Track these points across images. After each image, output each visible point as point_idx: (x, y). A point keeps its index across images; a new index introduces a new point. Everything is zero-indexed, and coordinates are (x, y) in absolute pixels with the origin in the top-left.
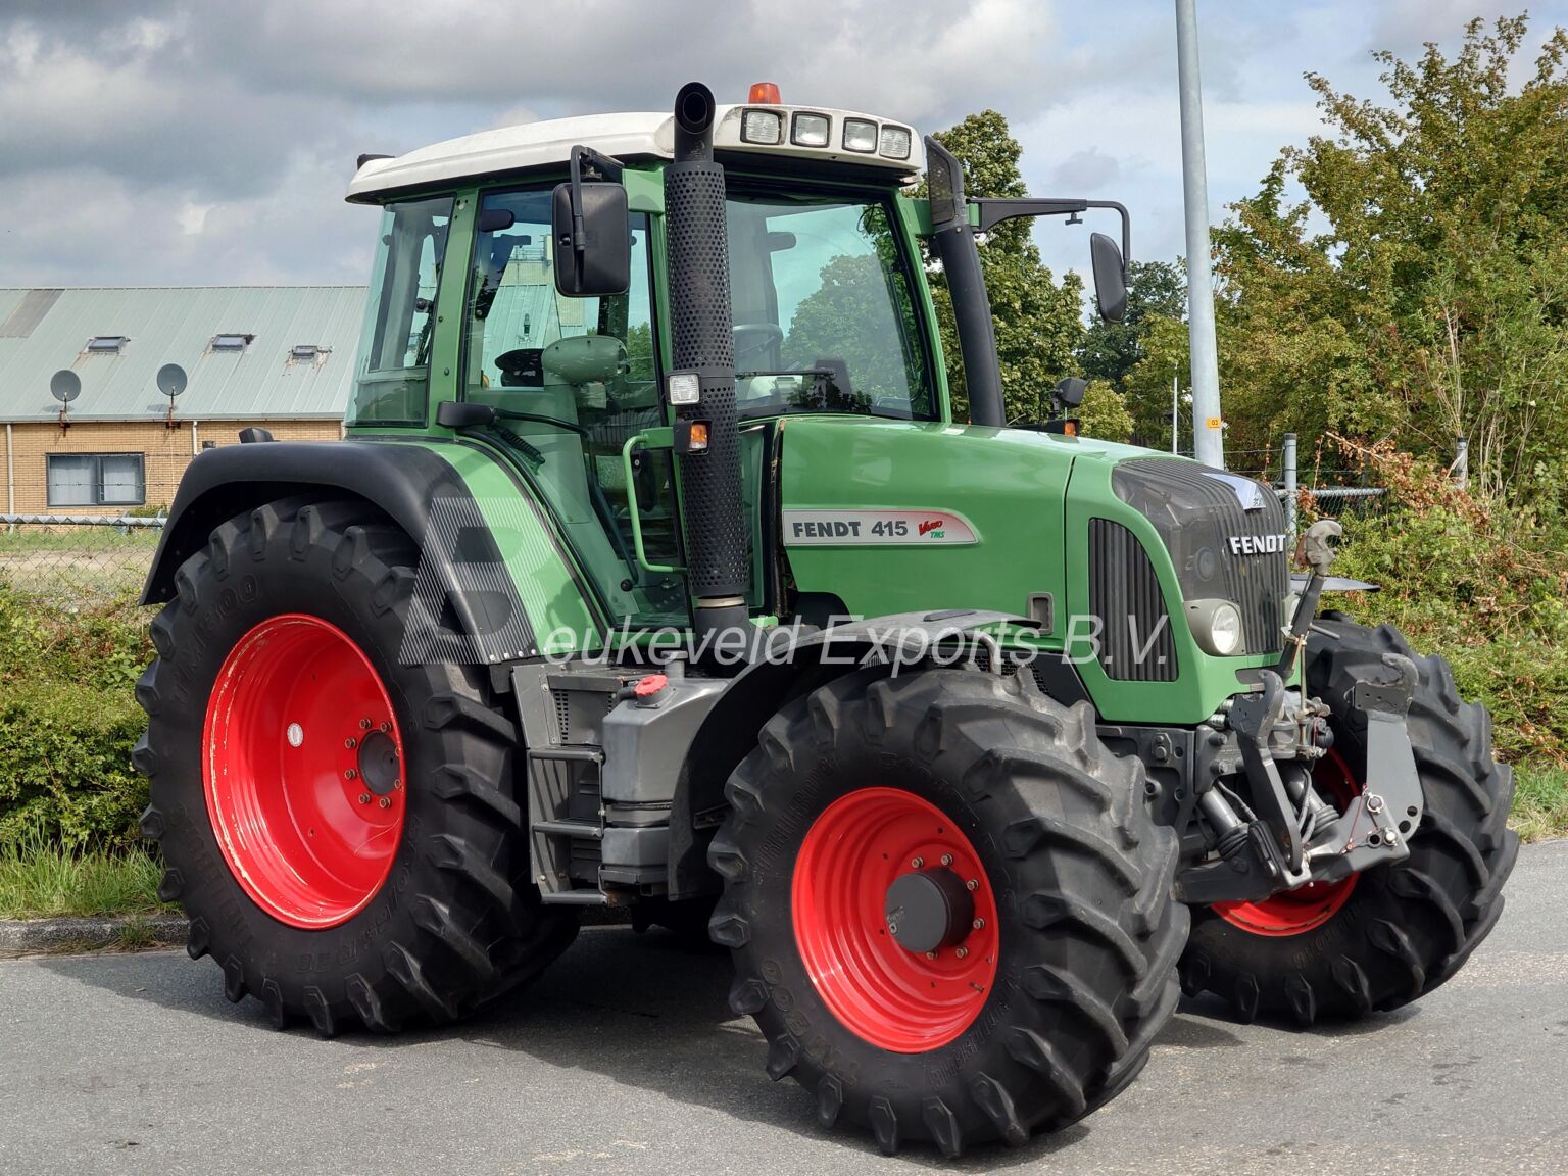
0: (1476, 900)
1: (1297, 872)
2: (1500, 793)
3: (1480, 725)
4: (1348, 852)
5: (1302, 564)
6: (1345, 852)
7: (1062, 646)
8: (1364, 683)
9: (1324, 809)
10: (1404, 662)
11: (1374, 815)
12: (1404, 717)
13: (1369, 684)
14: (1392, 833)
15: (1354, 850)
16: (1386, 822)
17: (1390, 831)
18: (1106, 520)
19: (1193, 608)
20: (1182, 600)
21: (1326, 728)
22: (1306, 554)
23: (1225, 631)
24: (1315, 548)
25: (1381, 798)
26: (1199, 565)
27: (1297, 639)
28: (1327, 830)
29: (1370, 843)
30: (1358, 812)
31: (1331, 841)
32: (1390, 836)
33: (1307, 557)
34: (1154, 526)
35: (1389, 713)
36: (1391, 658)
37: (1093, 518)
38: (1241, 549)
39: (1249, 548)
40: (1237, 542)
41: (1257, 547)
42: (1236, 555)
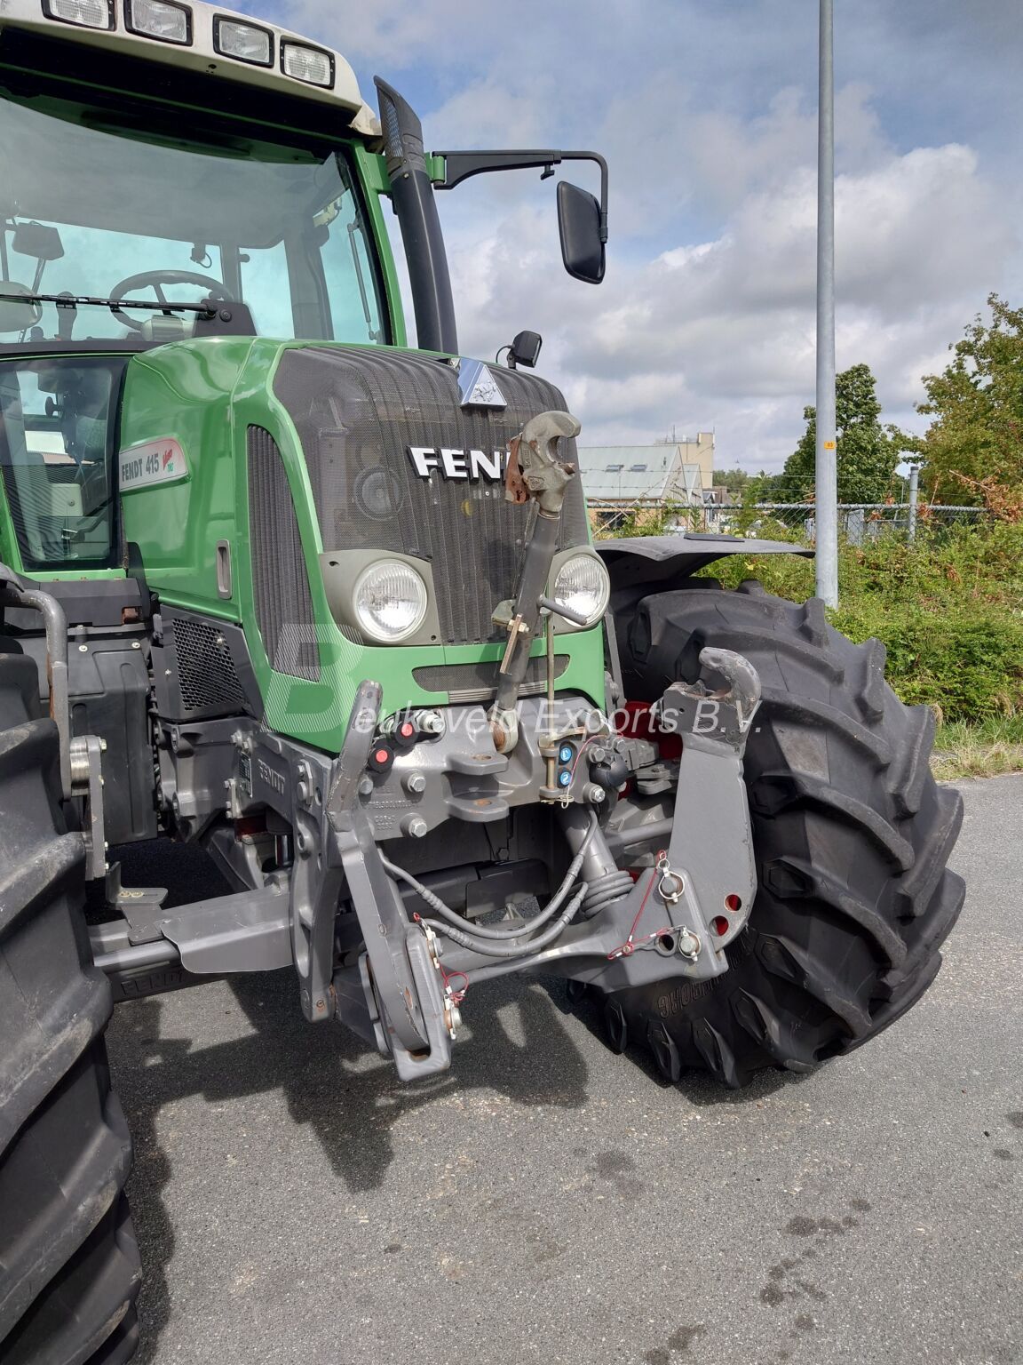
0: (888, 976)
1: (422, 1052)
2: (937, 834)
3: (914, 741)
4: (624, 955)
5: (517, 492)
6: (621, 954)
7: (239, 616)
8: (676, 692)
9: (611, 876)
10: (733, 663)
11: (669, 904)
12: (737, 750)
13: (683, 693)
14: (692, 939)
15: (635, 954)
16: (688, 918)
17: (687, 935)
18: (258, 427)
19: (333, 563)
20: (319, 549)
21: (612, 758)
22: (522, 474)
23: (390, 604)
24: (534, 463)
25: (684, 878)
26: (360, 495)
27: (511, 622)
28: (604, 913)
29: (660, 948)
30: (647, 894)
31: (604, 932)
32: (688, 944)
33: (523, 480)
34: (298, 431)
35: (718, 740)
36: (713, 656)
37: (250, 425)
38: (440, 469)
39: (458, 468)
40: (427, 456)
41: (480, 468)
42: (426, 478)
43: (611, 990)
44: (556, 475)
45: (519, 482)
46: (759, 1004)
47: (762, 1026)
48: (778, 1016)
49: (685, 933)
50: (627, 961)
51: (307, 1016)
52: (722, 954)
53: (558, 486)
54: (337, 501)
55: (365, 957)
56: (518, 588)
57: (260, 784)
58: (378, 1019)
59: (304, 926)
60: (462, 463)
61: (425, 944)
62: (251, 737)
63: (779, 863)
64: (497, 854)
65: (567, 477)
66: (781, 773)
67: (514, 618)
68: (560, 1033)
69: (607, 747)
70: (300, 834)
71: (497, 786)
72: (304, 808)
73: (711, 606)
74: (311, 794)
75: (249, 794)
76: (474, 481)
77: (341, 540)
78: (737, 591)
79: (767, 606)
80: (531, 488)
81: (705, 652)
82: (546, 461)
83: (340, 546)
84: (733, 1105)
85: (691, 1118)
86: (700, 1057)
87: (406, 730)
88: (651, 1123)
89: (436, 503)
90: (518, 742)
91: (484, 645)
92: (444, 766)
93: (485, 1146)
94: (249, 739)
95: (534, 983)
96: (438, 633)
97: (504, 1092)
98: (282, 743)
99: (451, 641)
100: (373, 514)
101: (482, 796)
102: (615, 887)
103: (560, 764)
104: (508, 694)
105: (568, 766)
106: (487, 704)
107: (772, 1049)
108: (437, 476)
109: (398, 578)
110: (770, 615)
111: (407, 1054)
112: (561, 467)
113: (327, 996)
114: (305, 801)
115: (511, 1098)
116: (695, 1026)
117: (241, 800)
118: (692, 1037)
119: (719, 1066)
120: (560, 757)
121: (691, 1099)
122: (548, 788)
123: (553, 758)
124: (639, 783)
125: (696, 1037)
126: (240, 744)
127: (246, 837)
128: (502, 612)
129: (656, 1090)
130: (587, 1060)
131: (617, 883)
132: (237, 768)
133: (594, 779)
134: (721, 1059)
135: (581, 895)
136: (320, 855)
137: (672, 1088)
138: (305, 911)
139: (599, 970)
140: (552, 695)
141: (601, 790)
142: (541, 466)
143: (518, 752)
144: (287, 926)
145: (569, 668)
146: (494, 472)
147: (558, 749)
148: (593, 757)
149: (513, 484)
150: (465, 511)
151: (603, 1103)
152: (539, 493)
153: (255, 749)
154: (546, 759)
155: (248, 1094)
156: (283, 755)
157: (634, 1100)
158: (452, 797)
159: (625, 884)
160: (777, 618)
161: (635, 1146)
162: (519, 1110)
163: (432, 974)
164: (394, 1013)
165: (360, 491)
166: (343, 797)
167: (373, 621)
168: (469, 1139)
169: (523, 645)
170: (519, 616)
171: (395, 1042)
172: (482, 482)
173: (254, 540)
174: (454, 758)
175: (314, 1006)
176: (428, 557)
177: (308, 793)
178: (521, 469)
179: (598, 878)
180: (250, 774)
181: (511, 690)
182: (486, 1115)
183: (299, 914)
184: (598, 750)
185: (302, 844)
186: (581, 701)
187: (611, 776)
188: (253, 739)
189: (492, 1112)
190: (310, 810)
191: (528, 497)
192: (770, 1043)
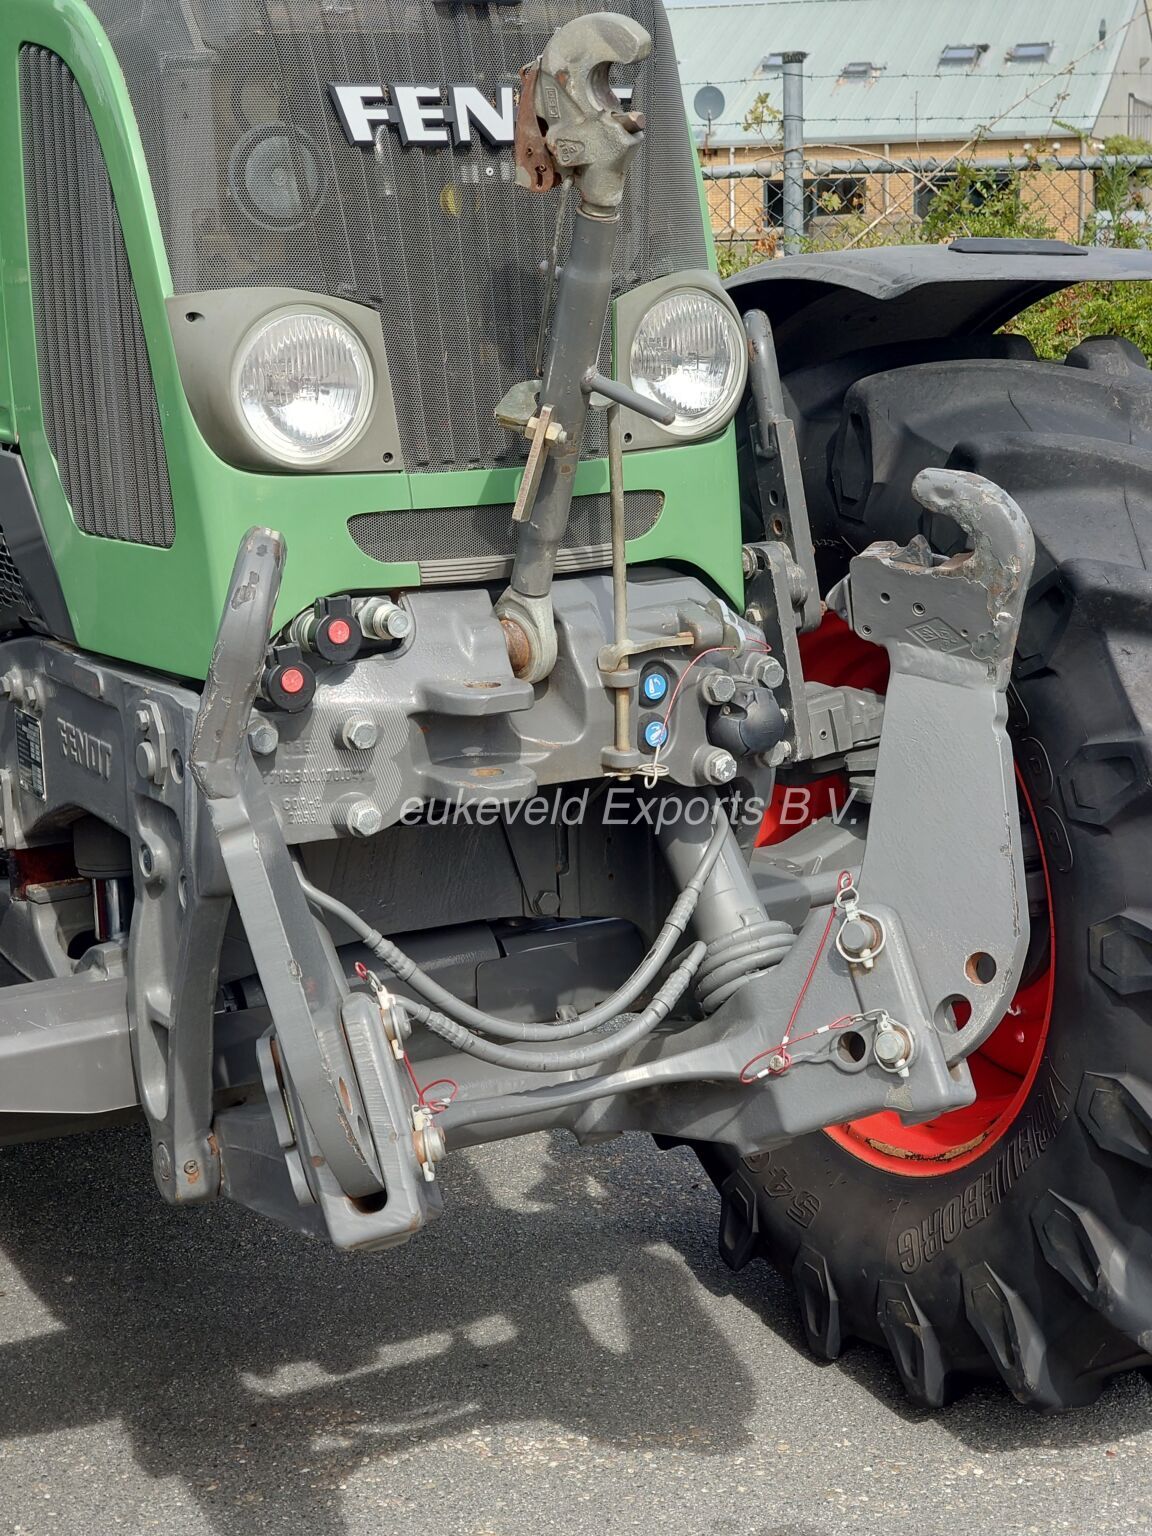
1: (372, 1200)
4: (774, 1074)
5: (537, 169)
6: (766, 1072)
7: (11, 430)
8: (873, 560)
9: (752, 929)
10: (976, 498)
11: (857, 973)
12: (993, 671)
13: (886, 562)
14: (898, 1035)
15: (793, 1072)
16: (892, 997)
17: (890, 1028)
18: (41, 48)
19: (192, 316)
20: (166, 288)
21: (750, 694)
22: (544, 134)
23: (303, 393)
24: (565, 112)
25: (888, 925)
26: (242, 184)
27: (532, 422)
28: (736, 997)
29: (842, 1058)
30: (819, 954)
31: (737, 1034)
32: (888, 1044)
33: (546, 145)
34: (119, 58)
35: (951, 654)
36: (938, 484)
37: (23, 44)
38: (395, 128)
39: (430, 124)
40: (369, 102)
41: (474, 122)
42: (367, 147)
43: (752, 1149)
44: (608, 138)
45: (540, 150)
46: (1087, 1219)
47: (1090, 1261)
48: (1123, 1240)
49: (885, 1024)
50: (777, 1085)
51: (166, 1193)
52: (963, 1068)
53: (610, 157)
54: (198, 194)
55: (268, 1039)
56: (544, 356)
57: (62, 764)
58: (293, 1146)
59: (157, 1026)
60: (436, 113)
61: (375, 1014)
62: (43, 677)
63: (1118, 921)
64: (536, 902)
65: (626, 140)
66: (1123, 737)
67: (537, 415)
68: (704, 1327)
69: (744, 677)
70: (144, 846)
71: (516, 744)
72: (152, 796)
73: (998, 395)
74: (164, 764)
75: (39, 794)
76: (463, 148)
77: (209, 273)
78: (1066, 363)
79: (1119, 393)
80: (563, 161)
81: (924, 477)
82: (587, 110)
83: (206, 283)
84: (1055, 1452)
85: (963, 1473)
86: (981, 1347)
87: (340, 633)
88: (878, 1481)
89: (388, 193)
90: (558, 661)
91: (487, 472)
92: (414, 702)
93: (532, 1515)
94: (37, 681)
95: (656, 1241)
96: (396, 449)
97: (577, 1429)
98: (106, 676)
99: (424, 464)
100: (266, 218)
101: (486, 761)
102: (759, 950)
103: (641, 704)
104: (534, 565)
105: (664, 710)
106: (495, 587)
107: (1111, 1308)
108: (392, 138)
109: (315, 343)
110: (1124, 412)
111: (345, 1202)
112: (616, 119)
113: (203, 1153)
114: (151, 779)
115: (591, 1438)
116: (968, 1280)
117: (23, 812)
118: (963, 1305)
119: (1014, 1358)
120: (642, 692)
121: (968, 1443)
122: (618, 749)
123: (626, 689)
124: (852, 780)
125: (969, 1302)
126: (20, 694)
127: (36, 890)
128: (516, 404)
129: (895, 1425)
130: (756, 1376)
131: (763, 942)
132: (13, 747)
133: (715, 739)
134: (1016, 1343)
135: (690, 965)
136: (183, 878)
137: (931, 1425)
138: (158, 996)
139: (728, 1113)
140: (621, 570)
141: (729, 757)
142: (579, 120)
143: (556, 681)
144: (125, 1030)
145: (662, 517)
146: (501, 128)
147: (637, 672)
148: (711, 692)
149: (529, 153)
150: (446, 206)
151: (782, 1447)
152: (577, 171)
153: (49, 700)
154: (613, 692)
155: (50, 1430)
156: (107, 699)
157: (847, 1443)
158: (430, 763)
159: (779, 946)
160: (1141, 417)
161: (840, 1517)
162: (606, 1457)
163: (391, 1066)
164: (317, 1115)
165: (241, 172)
166: (219, 734)
167: (270, 424)
168: (500, 1504)
169: (559, 467)
170: (547, 409)
171: (323, 1175)
172: (478, 147)
173: (38, 272)
174: (431, 687)
175: (180, 1172)
176: (374, 299)
177: (158, 760)
178: (543, 126)
179: (727, 935)
180: (39, 753)
181: (540, 557)
182: (537, 1466)
183: (148, 1006)
184: (720, 678)
185: (149, 867)
186: (692, 586)
187: (748, 730)
188: (47, 679)
189: (550, 1460)
190: (163, 797)
191: (558, 180)
192: (1106, 1296)
